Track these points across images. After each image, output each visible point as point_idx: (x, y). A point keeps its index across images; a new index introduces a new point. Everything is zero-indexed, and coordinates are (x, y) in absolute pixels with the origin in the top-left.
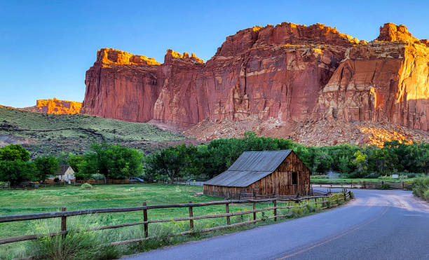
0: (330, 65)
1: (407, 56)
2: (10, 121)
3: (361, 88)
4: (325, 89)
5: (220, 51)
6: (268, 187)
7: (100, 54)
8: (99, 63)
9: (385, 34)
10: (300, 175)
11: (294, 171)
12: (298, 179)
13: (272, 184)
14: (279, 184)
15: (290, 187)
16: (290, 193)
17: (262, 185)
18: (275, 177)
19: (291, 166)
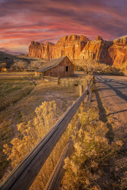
0: (84, 46)
2: (8, 57)
3: (90, 51)
4: (82, 52)
5: (58, 42)
6: (55, 73)
10: (69, 68)
11: (67, 66)
12: (69, 69)
13: (56, 71)
14: (60, 71)
15: (65, 73)
16: (64, 75)
17: (51, 71)
18: (58, 68)
19: (66, 63)
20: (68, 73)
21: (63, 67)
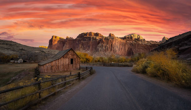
0: (100, 41)
1: (114, 40)
2: (24, 48)
3: (106, 45)
4: (99, 45)
5: (78, 37)
7: (53, 37)
8: (52, 39)
9: (110, 35)
10: (75, 60)
11: (72, 58)
12: (74, 62)
13: (59, 64)
14: (63, 64)
15: (69, 65)
16: (68, 68)
17: (53, 64)
18: (61, 61)
19: (71, 56)
20: (73, 66)
21: (67, 60)
